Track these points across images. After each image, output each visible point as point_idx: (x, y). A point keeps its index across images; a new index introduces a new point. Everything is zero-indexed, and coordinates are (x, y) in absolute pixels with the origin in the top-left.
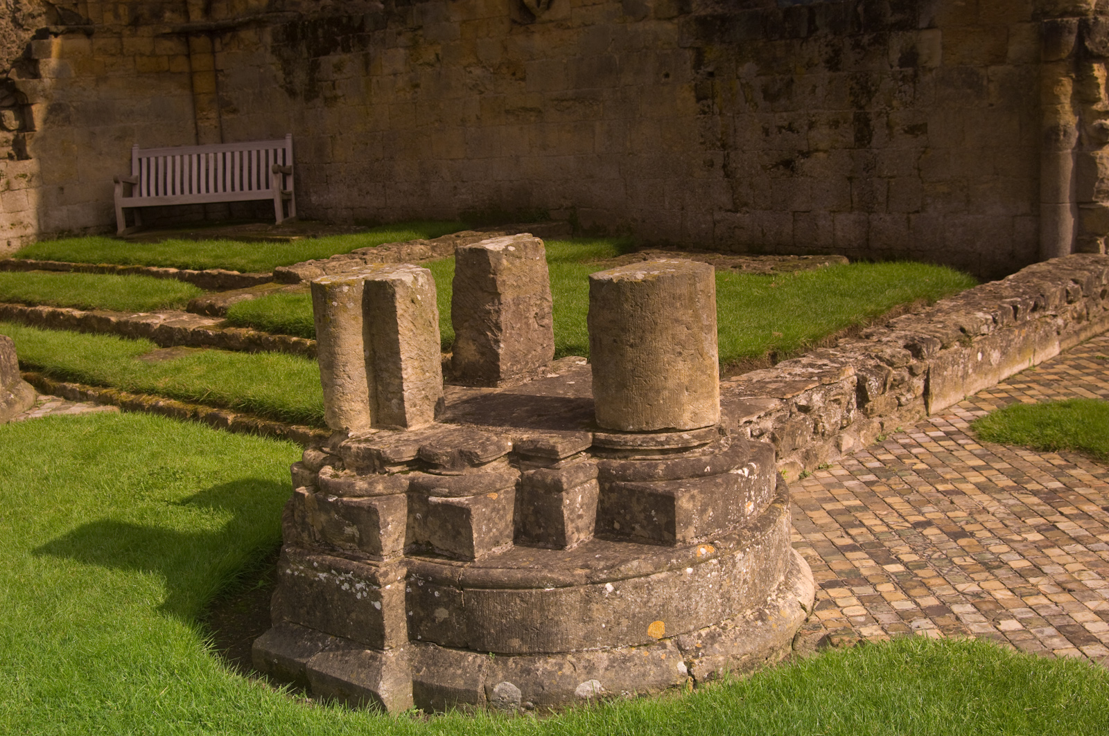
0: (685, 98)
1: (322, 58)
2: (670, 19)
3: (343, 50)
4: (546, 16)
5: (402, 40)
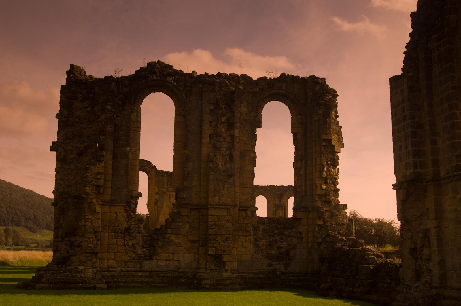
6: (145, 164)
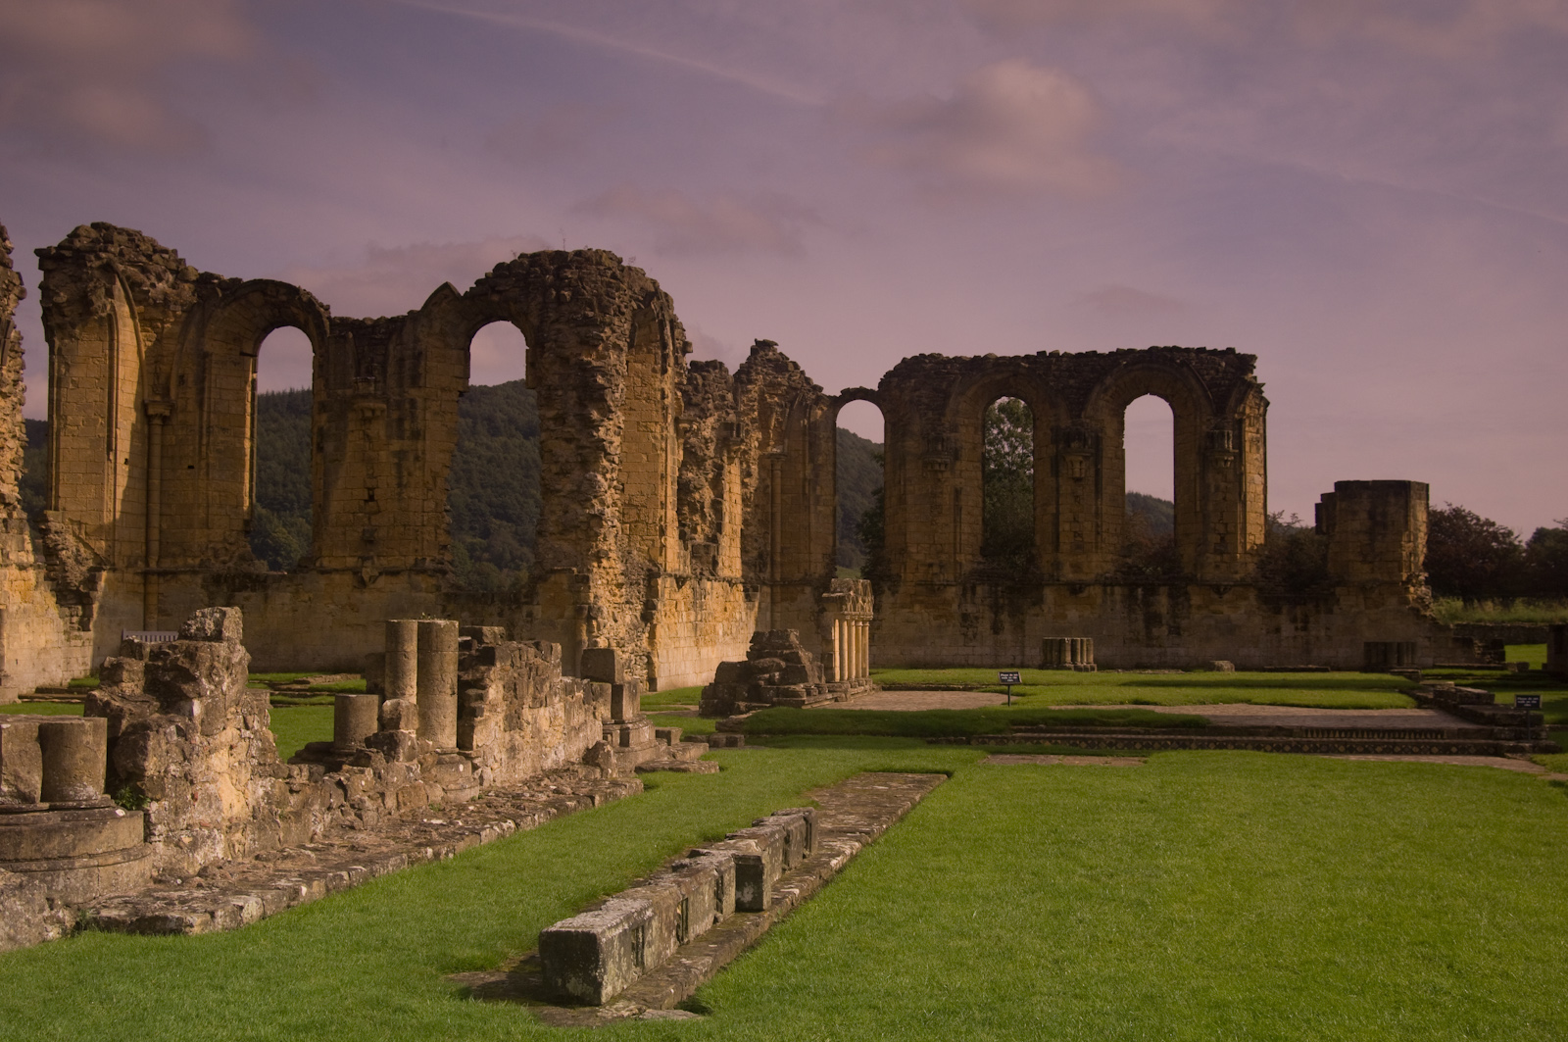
1: (237, 593)
2: (432, 593)
3: (252, 591)
4: (372, 586)
5: (289, 589)
6: (284, 298)
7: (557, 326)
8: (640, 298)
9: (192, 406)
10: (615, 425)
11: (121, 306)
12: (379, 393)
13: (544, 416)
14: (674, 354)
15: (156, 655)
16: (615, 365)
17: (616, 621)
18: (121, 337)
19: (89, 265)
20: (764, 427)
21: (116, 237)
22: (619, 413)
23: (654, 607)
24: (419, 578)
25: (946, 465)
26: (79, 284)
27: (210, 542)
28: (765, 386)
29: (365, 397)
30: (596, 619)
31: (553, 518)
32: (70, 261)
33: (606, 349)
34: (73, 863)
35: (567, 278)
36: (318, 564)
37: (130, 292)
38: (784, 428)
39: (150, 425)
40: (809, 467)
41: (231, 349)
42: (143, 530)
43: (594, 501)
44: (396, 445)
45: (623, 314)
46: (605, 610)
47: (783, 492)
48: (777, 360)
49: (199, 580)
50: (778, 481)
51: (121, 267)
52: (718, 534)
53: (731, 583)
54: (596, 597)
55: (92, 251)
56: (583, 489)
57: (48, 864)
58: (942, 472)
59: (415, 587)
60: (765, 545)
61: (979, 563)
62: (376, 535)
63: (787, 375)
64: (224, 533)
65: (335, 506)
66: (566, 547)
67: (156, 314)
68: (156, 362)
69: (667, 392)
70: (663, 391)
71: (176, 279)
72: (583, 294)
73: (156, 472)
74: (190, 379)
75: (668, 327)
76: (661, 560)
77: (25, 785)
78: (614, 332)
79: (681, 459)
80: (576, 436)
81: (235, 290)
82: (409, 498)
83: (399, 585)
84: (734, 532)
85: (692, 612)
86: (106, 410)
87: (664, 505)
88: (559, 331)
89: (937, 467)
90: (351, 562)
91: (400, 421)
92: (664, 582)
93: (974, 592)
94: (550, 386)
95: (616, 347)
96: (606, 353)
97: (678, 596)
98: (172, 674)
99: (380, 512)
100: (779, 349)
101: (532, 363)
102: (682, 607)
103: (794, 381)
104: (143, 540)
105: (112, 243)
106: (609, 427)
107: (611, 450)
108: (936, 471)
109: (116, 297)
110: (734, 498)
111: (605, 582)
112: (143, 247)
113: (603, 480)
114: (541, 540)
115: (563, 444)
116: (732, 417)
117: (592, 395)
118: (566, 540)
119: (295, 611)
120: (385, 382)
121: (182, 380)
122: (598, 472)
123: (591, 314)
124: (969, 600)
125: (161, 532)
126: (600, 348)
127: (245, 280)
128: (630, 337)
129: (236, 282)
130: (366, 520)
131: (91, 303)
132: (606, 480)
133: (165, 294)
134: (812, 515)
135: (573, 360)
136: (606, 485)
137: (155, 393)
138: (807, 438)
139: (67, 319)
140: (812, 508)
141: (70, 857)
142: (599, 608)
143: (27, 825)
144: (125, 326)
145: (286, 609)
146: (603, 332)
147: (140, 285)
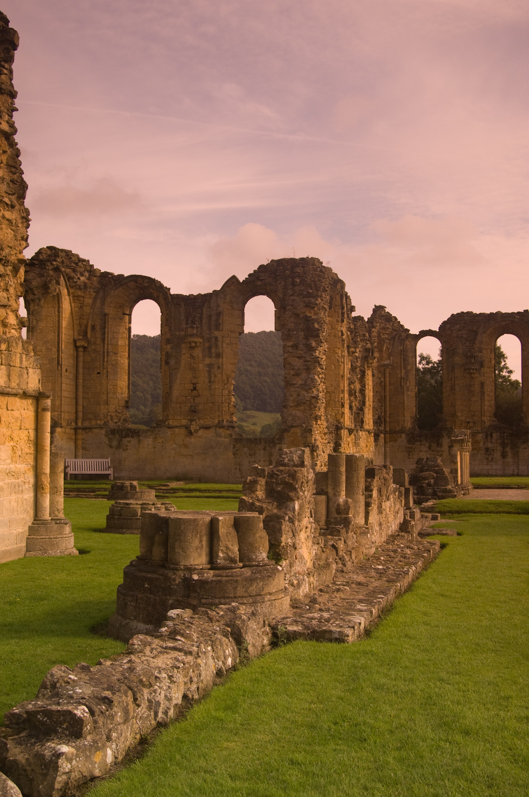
0: (231, 455)
1: (123, 439)
2: (228, 438)
3: (131, 437)
4: (195, 435)
5: (151, 437)
7: (292, 298)
8: (332, 283)
9: (99, 341)
10: (323, 349)
11: (64, 289)
12: (199, 333)
13: (286, 345)
14: (347, 312)
15: (272, 475)
16: (323, 318)
17: (324, 452)
18: (63, 306)
19: (47, 268)
20: (380, 351)
21: (61, 254)
22: (325, 343)
23: (340, 445)
24: (221, 431)
25: (476, 370)
26: (42, 278)
27: (109, 412)
28: (380, 329)
29: (191, 336)
30: (316, 451)
31: (292, 398)
32: (37, 266)
33: (319, 309)
34: (264, 598)
35: (298, 272)
36: (167, 423)
37: (68, 282)
38: (390, 351)
39: (77, 351)
40: (403, 371)
41: (118, 312)
42: (74, 406)
43: (313, 390)
44: (208, 361)
45: (327, 291)
46: (319, 446)
47: (390, 385)
48: (386, 316)
49: (103, 432)
50: (388, 379)
51: (63, 269)
52: (364, 407)
53: (369, 432)
54: (315, 440)
55: (49, 261)
56: (308, 383)
57: (252, 599)
58: (474, 373)
59: (219, 435)
60: (381, 412)
61: (493, 421)
62: (197, 408)
63: (392, 323)
64: (116, 407)
65: (175, 393)
66: (298, 413)
67: (80, 293)
68: (80, 318)
69: (344, 332)
70: (342, 331)
71: (90, 275)
72: (307, 281)
73: (81, 376)
74: (98, 328)
75: (344, 298)
76: (342, 420)
77: (231, 552)
78: (322, 300)
79: (350, 367)
80: (304, 356)
81: (120, 280)
82: (215, 388)
83: (210, 434)
84: (370, 405)
85: (355, 447)
86: (56, 344)
87: (343, 391)
88: (294, 300)
89: (472, 371)
90: (184, 422)
91: (210, 348)
92: (344, 432)
93: (492, 437)
94: (289, 329)
95: (323, 308)
96: (319, 312)
97: (349, 439)
98: (281, 486)
99: (199, 396)
100: (387, 310)
101: (278, 317)
102: (351, 445)
103: (395, 327)
104: (74, 412)
105: (58, 257)
106: (321, 350)
107: (322, 363)
108: (471, 373)
109: (61, 285)
110: (370, 388)
111: (319, 432)
112: (73, 259)
113: (318, 379)
114: (285, 410)
115: (297, 359)
116: (369, 346)
117: (312, 333)
118: (298, 410)
119: (155, 448)
120: (201, 328)
121: (93, 328)
122: (316, 374)
123: (311, 291)
124: (489, 440)
125: (83, 407)
126: (315, 309)
127: (125, 276)
128: (330, 303)
129: (121, 276)
130: (192, 400)
131: (49, 288)
132: (319, 378)
133: (85, 283)
134: (405, 397)
135: (301, 316)
136: (319, 380)
137: (79, 335)
138: (402, 356)
139: (36, 296)
140: (405, 393)
141: (261, 595)
142: (317, 446)
143: (237, 576)
144: (65, 300)
145: (150, 447)
146: (317, 300)
147: (73, 278)
